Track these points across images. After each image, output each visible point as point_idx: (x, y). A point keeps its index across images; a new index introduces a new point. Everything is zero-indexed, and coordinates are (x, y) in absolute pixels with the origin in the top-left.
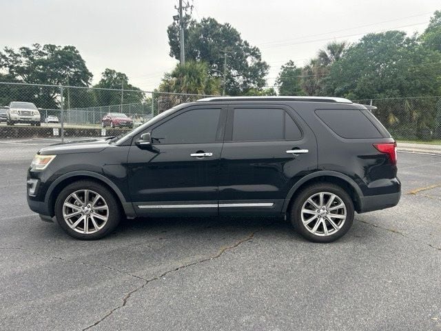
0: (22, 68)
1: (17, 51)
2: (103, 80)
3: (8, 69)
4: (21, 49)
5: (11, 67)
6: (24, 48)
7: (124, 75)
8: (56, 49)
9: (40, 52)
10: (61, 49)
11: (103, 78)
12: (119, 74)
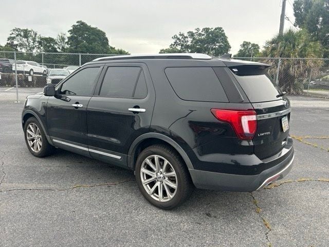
0: (188, 45)
1: (186, 35)
2: (241, 50)
3: (180, 46)
4: (188, 33)
5: (182, 45)
6: (190, 32)
7: (257, 45)
8: (210, 31)
9: (200, 34)
10: (212, 30)
11: (241, 48)
12: (254, 45)
